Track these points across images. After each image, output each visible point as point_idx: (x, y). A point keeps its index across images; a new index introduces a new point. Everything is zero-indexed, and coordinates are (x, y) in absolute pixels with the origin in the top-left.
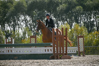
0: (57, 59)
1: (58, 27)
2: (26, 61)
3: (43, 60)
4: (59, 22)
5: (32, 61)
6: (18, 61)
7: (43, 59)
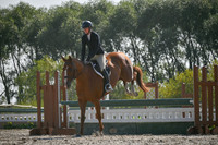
0: (204, 133)
1: (205, 63)
2: (136, 138)
3: (172, 137)
4: (207, 52)
5: (149, 137)
6: (118, 137)
7: (172, 133)
